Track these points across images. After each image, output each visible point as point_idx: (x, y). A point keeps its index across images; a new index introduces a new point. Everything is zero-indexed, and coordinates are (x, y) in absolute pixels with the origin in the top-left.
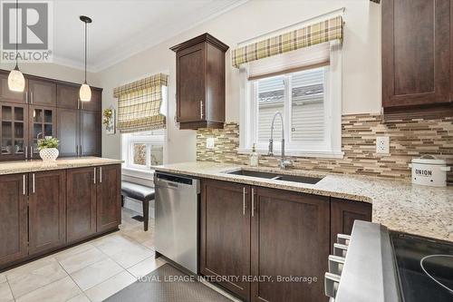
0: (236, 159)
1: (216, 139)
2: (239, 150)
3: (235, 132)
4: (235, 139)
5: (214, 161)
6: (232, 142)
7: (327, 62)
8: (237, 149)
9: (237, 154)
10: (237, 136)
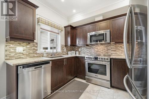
0: (36, 55)
1: (25, 48)
2: (38, 52)
3: (36, 45)
4: (36, 48)
5: (23, 58)
6: (34, 49)
7: (58, 34)
8: (37, 52)
9: (36, 54)
10: (37, 47)
